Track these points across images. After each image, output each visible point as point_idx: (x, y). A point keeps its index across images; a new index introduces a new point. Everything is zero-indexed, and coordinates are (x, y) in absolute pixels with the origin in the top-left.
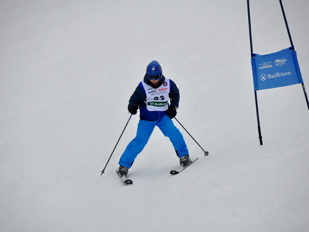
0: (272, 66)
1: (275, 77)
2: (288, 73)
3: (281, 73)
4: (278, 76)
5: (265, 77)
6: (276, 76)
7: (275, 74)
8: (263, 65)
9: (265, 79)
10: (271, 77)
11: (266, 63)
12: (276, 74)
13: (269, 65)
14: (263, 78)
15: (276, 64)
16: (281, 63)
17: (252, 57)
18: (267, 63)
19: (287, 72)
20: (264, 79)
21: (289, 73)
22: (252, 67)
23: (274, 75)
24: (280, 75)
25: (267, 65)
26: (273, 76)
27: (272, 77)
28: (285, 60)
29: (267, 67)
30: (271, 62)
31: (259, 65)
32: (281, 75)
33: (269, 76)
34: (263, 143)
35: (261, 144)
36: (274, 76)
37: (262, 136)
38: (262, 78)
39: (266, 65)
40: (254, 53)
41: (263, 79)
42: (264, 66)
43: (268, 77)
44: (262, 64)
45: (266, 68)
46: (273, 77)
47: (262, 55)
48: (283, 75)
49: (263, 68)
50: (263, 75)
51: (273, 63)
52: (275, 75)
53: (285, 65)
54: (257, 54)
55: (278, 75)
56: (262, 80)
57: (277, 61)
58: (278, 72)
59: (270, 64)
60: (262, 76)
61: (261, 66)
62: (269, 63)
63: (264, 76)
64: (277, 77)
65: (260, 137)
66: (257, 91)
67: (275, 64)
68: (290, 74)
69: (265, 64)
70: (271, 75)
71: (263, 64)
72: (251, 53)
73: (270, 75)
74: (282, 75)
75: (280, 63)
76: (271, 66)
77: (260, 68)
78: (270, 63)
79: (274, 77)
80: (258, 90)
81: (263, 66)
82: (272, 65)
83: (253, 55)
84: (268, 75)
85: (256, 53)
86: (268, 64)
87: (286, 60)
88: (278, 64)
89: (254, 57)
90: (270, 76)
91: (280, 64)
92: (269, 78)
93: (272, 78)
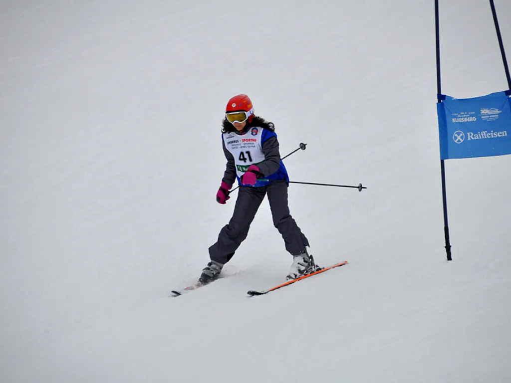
0: (476, 119)
1: (480, 138)
2: (502, 134)
3: (490, 132)
4: (486, 137)
5: (462, 137)
7: (480, 133)
8: (459, 116)
9: (462, 141)
10: (473, 136)
11: (466, 113)
12: (482, 134)
13: (470, 117)
14: (459, 138)
15: (482, 117)
16: (491, 116)
17: (439, 101)
19: (502, 131)
20: (461, 140)
21: (505, 133)
22: (439, 118)
23: (478, 134)
24: (489, 136)
25: (467, 117)
27: (475, 138)
28: (497, 111)
29: (466, 120)
30: (474, 113)
31: (453, 114)
32: (491, 135)
33: (470, 136)
34: (452, 257)
35: (449, 258)
36: (479, 136)
38: (456, 138)
40: (442, 93)
41: (457, 140)
42: (462, 117)
44: (456, 114)
45: (464, 122)
47: (458, 98)
48: (493, 135)
49: (460, 120)
50: (459, 134)
51: (478, 115)
52: (480, 135)
53: (497, 119)
54: (448, 96)
55: (484, 135)
56: (456, 141)
57: (484, 111)
58: (484, 131)
59: (472, 116)
60: (456, 135)
61: (455, 117)
62: (469, 113)
63: (461, 135)
64: (483, 138)
65: (448, 247)
66: (445, 161)
67: (480, 117)
68: (506, 135)
70: (474, 134)
71: (460, 114)
72: (437, 93)
74: (492, 137)
75: (489, 115)
76: (474, 119)
77: (454, 120)
78: (472, 113)
79: (478, 138)
80: (448, 158)
83: (441, 97)
84: (469, 134)
86: (468, 115)
87: (499, 112)
88: (486, 117)
89: (442, 101)
90: (471, 137)
91: (488, 117)
92: (469, 139)
93: (475, 140)
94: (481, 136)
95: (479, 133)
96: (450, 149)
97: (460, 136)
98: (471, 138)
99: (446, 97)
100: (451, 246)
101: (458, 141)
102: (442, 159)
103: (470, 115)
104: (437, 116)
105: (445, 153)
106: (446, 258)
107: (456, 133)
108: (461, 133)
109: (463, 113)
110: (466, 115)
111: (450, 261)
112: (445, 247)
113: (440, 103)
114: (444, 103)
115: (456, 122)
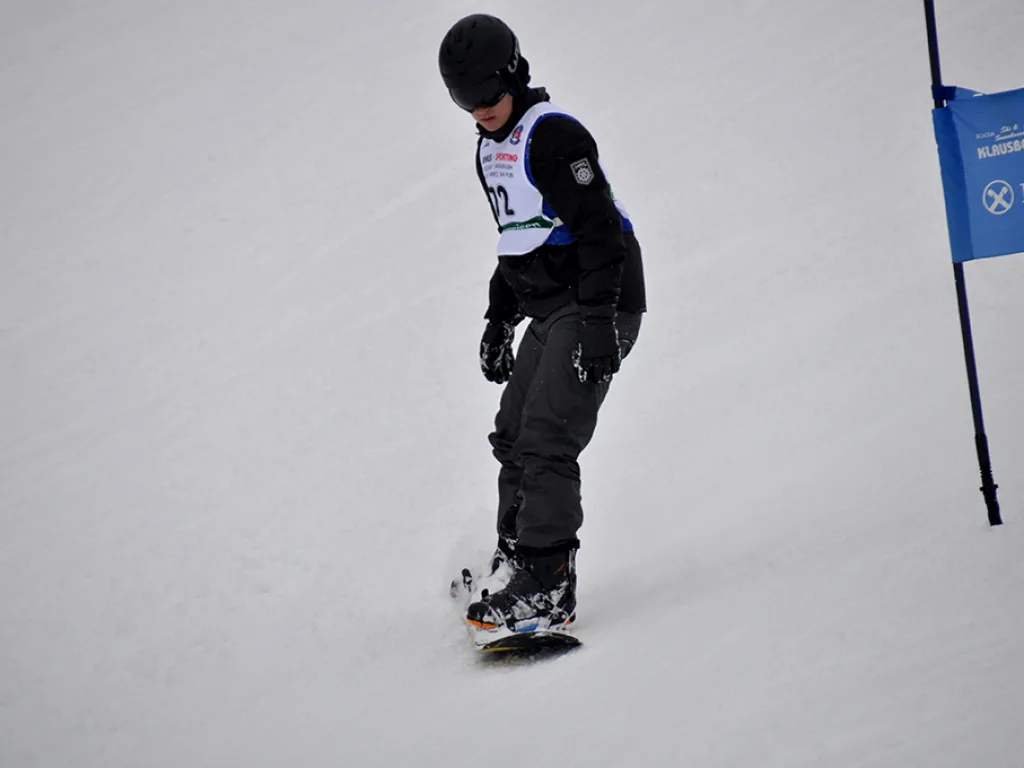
5: (1007, 198)
8: (998, 138)
9: (1008, 207)
11: (1016, 127)
14: (999, 199)
17: (938, 105)
20: (1004, 203)
22: (940, 150)
25: (1019, 138)
29: (1017, 147)
31: (978, 137)
34: (1003, 515)
35: (995, 518)
37: (995, 483)
38: (990, 200)
39: (1012, 135)
40: (946, 82)
41: (995, 205)
42: (1006, 141)
45: (1013, 153)
47: (988, 93)
49: (997, 150)
50: (997, 189)
54: (961, 89)
56: (992, 209)
60: (991, 193)
61: (991, 142)
63: (1004, 190)
65: (989, 489)
66: (966, 265)
69: (1008, 133)
72: (930, 82)
77: (982, 153)
80: (972, 258)
81: (997, 143)
83: (942, 93)
85: (958, 86)
89: (945, 105)
96: (975, 231)
97: (1001, 195)
99: (957, 93)
100: (996, 486)
101: (996, 210)
102: (957, 261)
104: (936, 146)
105: (964, 245)
106: (987, 518)
107: (990, 188)
108: (1004, 185)
109: (1008, 129)
110: (1016, 132)
111: (996, 527)
112: (981, 489)
113: (939, 110)
114: (953, 109)
115: (988, 158)
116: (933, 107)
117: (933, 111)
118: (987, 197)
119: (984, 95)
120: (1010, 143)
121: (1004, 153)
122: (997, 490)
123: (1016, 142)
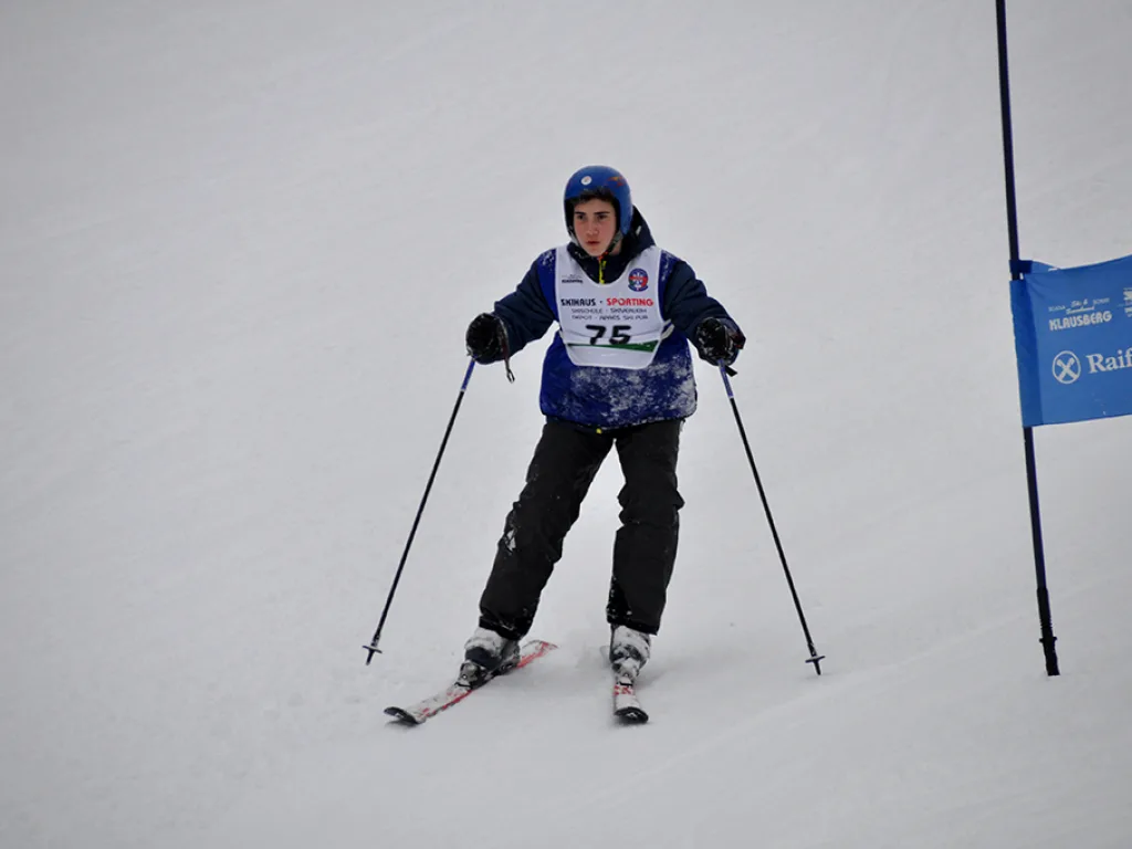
0: (1110, 317)
1: (1122, 366)
5: (1074, 368)
6: (1125, 363)
7: (1124, 354)
8: (1069, 311)
9: (1075, 377)
10: (1104, 364)
11: (1086, 302)
13: (1095, 312)
14: (1066, 369)
17: (1015, 277)
18: (1090, 305)
20: (1072, 374)
22: (1014, 320)
23: (1117, 356)
25: (1089, 313)
26: (1113, 359)
27: (1110, 369)
29: (1086, 320)
30: (1107, 300)
31: (1051, 309)
33: (1096, 363)
34: (1061, 666)
35: (1052, 668)
36: (1118, 363)
37: (1054, 635)
38: (1059, 370)
40: (1023, 257)
41: (1063, 375)
42: (1076, 315)
43: (1089, 369)
45: (1083, 326)
46: (1112, 365)
47: (1062, 267)
49: (1067, 323)
50: (1065, 359)
51: (1117, 304)
52: (1121, 358)
54: (1038, 264)
56: (1060, 379)
59: (1100, 308)
60: (1060, 363)
61: (1061, 315)
62: (1095, 302)
63: (1072, 361)
65: (1048, 641)
66: (1036, 430)
67: (1123, 309)
70: (1105, 357)
71: (1068, 306)
73: (1100, 357)
76: (1108, 316)
77: (1054, 325)
78: (1101, 301)
79: (1115, 367)
80: (1041, 424)
82: (1112, 313)
83: (1019, 267)
84: (1090, 357)
85: (1035, 260)
86: (1093, 308)
89: (1022, 277)
90: (1098, 364)
92: (1093, 370)
93: (1107, 372)
94: (1125, 359)
95: (1120, 352)
96: (1045, 397)
97: (1068, 366)
98: (1096, 368)
99: (1033, 267)
100: (1055, 638)
101: (1065, 379)
102: (1027, 425)
103: (1097, 306)
104: (1011, 316)
105: (1035, 410)
106: (1045, 669)
107: (1059, 358)
108: (1071, 356)
109: (1078, 304)
110: (1085, 307)
111: (1053, 677)
112: (1041, 640)
113: (1017, 282)
114: (1028, 281)
115: (1059, 330)
116: (1010, 279)
117: (1011, 283)
118: (1057, 367)
119: (1059, 270)
120: (1079, 317)
121: (1074, 326)
122: (1056, 643)
123: (1086, 316)
